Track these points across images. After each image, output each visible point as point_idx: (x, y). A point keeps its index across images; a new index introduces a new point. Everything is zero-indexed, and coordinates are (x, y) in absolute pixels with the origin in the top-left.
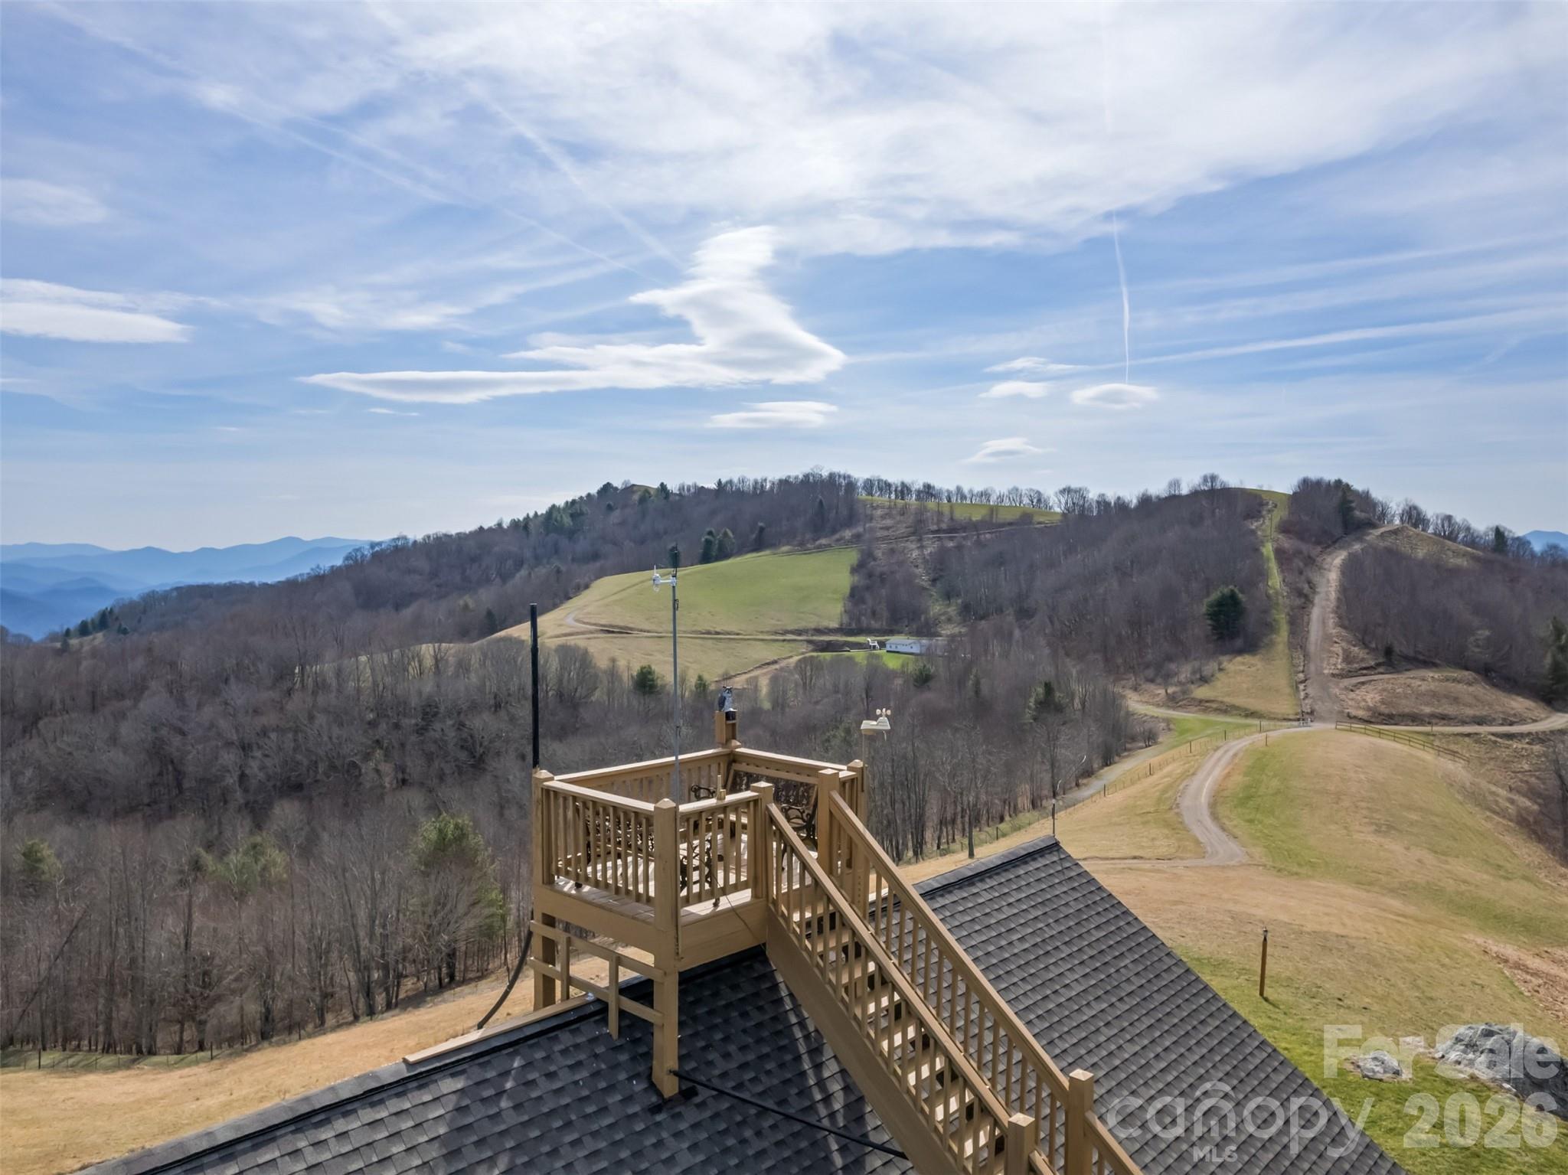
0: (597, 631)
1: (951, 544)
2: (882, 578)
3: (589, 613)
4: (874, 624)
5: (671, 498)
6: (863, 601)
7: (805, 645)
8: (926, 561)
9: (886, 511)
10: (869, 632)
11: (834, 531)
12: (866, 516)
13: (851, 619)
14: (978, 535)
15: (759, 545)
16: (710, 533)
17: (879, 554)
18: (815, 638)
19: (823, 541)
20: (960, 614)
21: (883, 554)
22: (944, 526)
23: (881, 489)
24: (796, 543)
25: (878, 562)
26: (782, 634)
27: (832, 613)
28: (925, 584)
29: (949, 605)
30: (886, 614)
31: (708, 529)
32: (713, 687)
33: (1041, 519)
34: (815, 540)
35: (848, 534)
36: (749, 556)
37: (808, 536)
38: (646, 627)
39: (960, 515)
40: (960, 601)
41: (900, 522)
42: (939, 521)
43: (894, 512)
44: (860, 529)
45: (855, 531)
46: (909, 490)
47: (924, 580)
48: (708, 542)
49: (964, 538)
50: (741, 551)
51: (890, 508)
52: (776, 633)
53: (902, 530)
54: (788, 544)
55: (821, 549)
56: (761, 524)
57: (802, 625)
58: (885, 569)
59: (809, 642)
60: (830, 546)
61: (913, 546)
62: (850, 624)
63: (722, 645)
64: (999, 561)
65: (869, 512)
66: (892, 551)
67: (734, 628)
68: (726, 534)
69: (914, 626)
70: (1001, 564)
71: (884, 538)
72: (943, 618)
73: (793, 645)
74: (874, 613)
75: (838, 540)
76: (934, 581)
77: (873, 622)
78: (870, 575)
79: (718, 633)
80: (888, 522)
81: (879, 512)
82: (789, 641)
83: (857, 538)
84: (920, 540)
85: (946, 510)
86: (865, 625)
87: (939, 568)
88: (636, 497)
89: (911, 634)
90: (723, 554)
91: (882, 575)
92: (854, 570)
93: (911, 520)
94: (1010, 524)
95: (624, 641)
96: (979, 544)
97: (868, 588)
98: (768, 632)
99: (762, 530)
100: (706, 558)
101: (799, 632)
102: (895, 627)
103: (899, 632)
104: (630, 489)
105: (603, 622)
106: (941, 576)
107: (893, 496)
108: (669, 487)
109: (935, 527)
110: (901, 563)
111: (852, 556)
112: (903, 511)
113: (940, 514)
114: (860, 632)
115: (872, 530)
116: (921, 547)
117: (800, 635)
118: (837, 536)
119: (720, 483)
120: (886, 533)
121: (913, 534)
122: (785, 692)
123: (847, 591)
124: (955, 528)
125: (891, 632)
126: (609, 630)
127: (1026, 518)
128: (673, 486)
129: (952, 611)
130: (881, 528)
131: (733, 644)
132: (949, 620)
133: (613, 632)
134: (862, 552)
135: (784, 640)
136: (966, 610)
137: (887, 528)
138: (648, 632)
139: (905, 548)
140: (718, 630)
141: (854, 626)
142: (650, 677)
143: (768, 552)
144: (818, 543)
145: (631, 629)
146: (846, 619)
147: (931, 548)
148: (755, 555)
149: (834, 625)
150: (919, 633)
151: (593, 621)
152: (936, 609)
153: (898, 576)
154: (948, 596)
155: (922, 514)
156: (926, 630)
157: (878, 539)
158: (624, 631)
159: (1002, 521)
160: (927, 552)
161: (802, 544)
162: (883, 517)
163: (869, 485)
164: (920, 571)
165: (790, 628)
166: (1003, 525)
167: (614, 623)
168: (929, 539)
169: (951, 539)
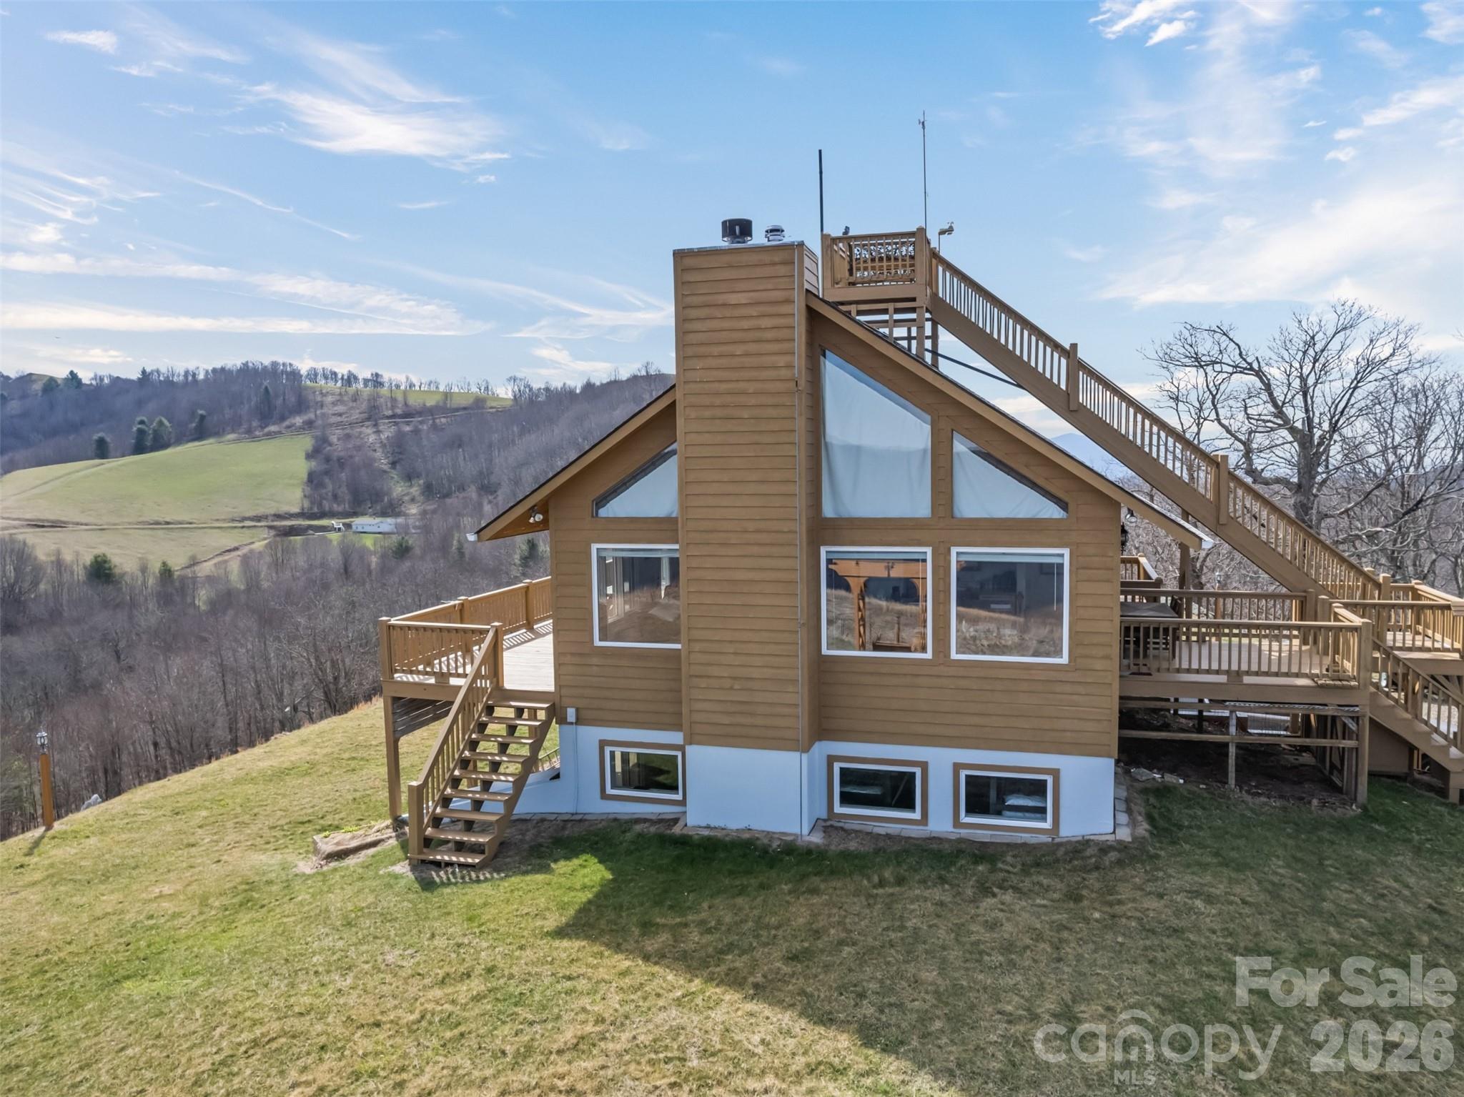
0: (23, 526)
1: (407, 429)
2: (341, 463)
3: (8, 508)
4: (336, 507)
5: (84, 388)
6: (321, 485)
7: (266, 529)
8: (383, 446)
9: (338, 398)
10: (332, 515)
11: (283, 419)
12: (317, 403)
13: (312, 503)
14: (434, 419)
15: (200, 434)
16: (142, 422)
17: (334, 439)
18: (275, 523)
19: (273, 428)
20: (423, 493)
21: (339, 439)
22: (399, 411)
23: (326, 378)
24: (242, 430)
25: (335, 447)
26: (241, 522)
27: (292, 499)
28: (386, 467)
29: (411, 486)
30: (348, 497)
31: (139, 419)
32: (177, 574)
33: (494, 404)
34: (263, 428)
35: (298, 420)
36: (190, 445)
37: (255, 424)
38: (83, 521)
39: (414, 401)
40: (421, 482)
41: (352, 408)
42: (393, 407)
43: (345, 398)
44: (311, 416)
45: (306, 417)
46: (356, 378)
47: (383, 462)
48: (141, 432)
49: (421, 422)
50: (179, 440)
51: (340, 394)
52: (233, 520)
53: (356, 415)
54: (233, 431)
55: (270, 435)
56: (201, 412)
57: (261, 511)
58: (342, 454)
59: (270, 527)
60: (280, 432)
61: (369, 431)
62: (311, 508)
63: (174, 535)
64: (457, 443)
65: (319, 398)
66: (348, 437)
67: (186, 518)
68: (161, 423)
69: (378, 508)
70: (460, 446)
71: (338, 424)
72: (406, 498)
73: (254, 531)
74: (335, 497)
75: (288, 427)
76: (393, 464)
77: (335, 506)
78: (328, 460)
79: (168, 523)
80: (340, 408)
81: (330, 399)
82: (249, 527)
83: (310, 424)
84: (376, 425)
85: (400, 397)
86: (327, 509)
87: (399, 452)
88: (38, 387)
89: (375, 515)
90: (159, 443)
91: (339, 459)
92: (309, 456)
93: (364, 406)
94: (465, 409)
95: (60, 535)
96: (435, 427)
97: (327, 473)
98: (224, 520)
99: (202, 417)
100: (139, 449)
101: (258, 518)
102: (358, 510)
103: (363, 514)
104: (27, 379)
105: (28, 516)
106: (402, 459)
107: (339, 384)
108: (80, 375)
109: (390, 413)
110: (359, 448)
111: (307, 442)
112: (356, 397)
113: (393, 400)
114: (322, 515)
115: (323, 415)
116: (378, 432)
117: (259, 521)
118: (287, 423)
119: (144, 372)
120: (339, 419)
121: (369, 419)
122: (258, 574)
123: (305, 476)
124: (408, 415)
125: (355, 514)
126: (38, 525)
127: (479, 403)
128: (86, 377)
129: (415, 491)
130: (334, 415)
131: (186, 534)
132: (413, 500)
133: (43, 526)
134: (316, 438)
135: (243, 527)
136: (429, 490)
137: (340, 415)
138: (86, 525)
139: (360, 433)
140: (168, 520)
141: (316, 510)
142: (107, 565)
143: (211, 440)
144: (266, 430)
145: (65, 523)
146: (307, 504)
147: (388, 432)
148: (197, 443)
149: (296, 510)
150: (384, 514)
151: (14, 516)
152: (398, 489)
153: (357, 459)
154: (409, 477)
155: (375, 400)
156: (391, 510)
157: (331, 425)
158: (56, 525)
159: (455, 406)
160: (383, 437)
161: (249, 431)
162: (334, 404)
163: (313, 375)
164: (379, 454)
165: (247, 515)
166: (457, 410)
167: (42, 517)
168: (384, 424)
169: (408, 423)
